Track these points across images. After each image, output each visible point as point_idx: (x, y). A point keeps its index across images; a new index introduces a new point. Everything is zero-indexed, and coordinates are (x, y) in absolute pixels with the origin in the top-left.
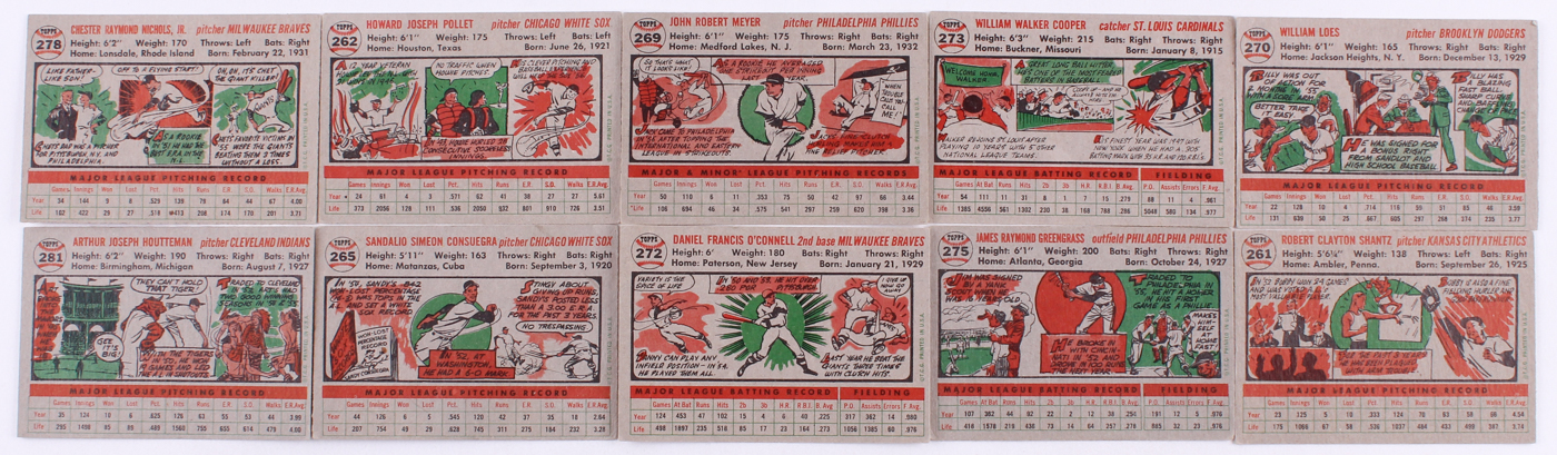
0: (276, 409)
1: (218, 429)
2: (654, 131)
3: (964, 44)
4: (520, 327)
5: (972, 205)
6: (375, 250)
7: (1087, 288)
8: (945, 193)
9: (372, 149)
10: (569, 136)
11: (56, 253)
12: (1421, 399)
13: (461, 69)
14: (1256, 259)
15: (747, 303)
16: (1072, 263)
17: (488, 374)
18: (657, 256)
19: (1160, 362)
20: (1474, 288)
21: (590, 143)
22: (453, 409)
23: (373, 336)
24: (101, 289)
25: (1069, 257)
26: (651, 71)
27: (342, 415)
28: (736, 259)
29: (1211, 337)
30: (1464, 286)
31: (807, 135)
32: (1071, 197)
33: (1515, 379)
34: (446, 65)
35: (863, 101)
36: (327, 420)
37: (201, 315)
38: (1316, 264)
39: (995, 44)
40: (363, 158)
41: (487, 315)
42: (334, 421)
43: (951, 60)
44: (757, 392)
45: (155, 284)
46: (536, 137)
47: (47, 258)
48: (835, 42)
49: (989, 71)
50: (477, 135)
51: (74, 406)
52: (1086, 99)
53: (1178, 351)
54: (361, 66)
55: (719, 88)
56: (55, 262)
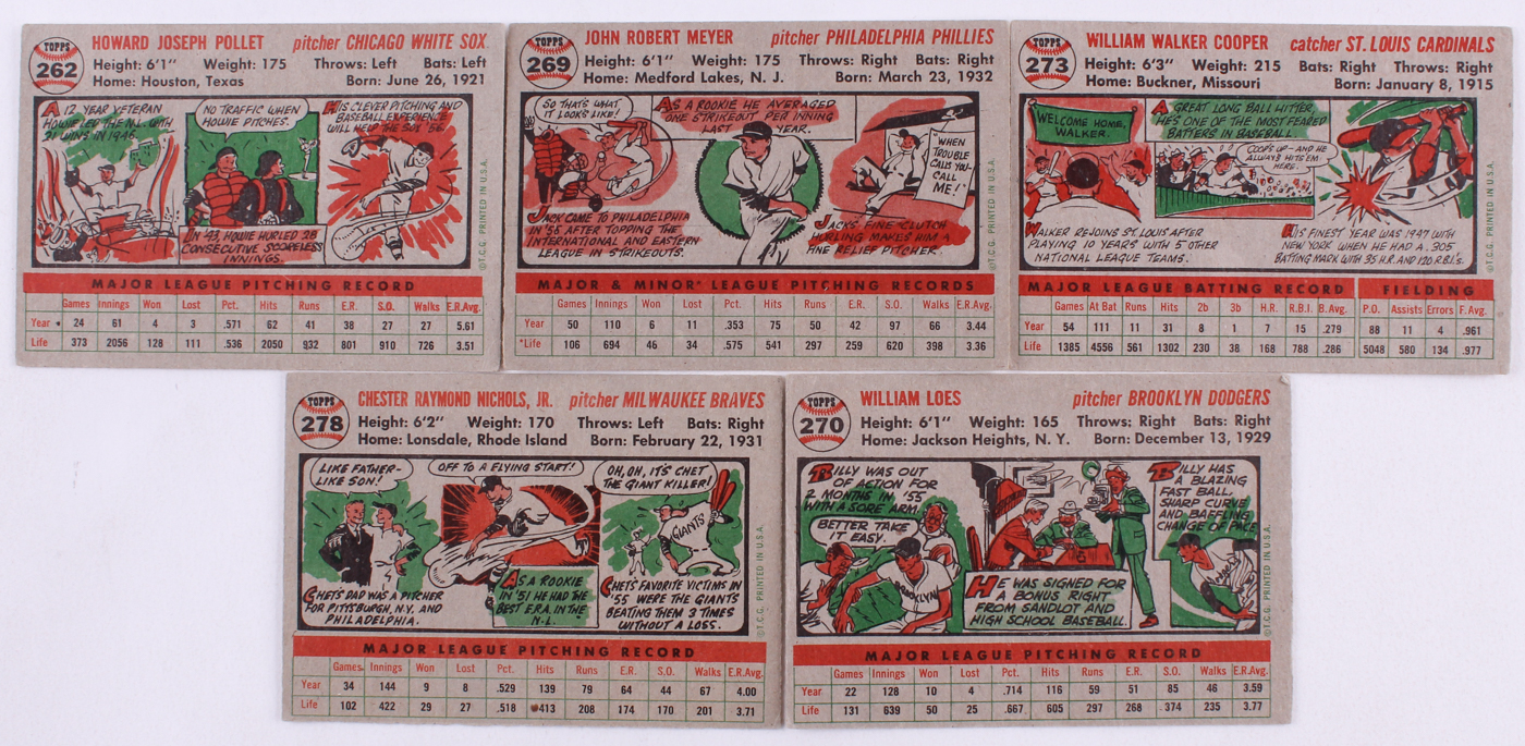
2: (558, 217)
3: (1068, 74)
5: (1083, 342)
8: (1037, 321)
9: (99, 247)
10: (417, 226)
13: (243, 116)
21: (451, 240)
26: (554, 118)
31: (809, 222)
32: (1244, 326)
34: (219, 110)
35: (902, 166)
39: (1119, 74)
40: (86, 261)
43: (1046, 102)
46: (364, 229)
48: (857, 68)
49: (1110, 119)
50: (268, 224)
52: (1269, 165)
54: (82, 111)
55: (665, 147)
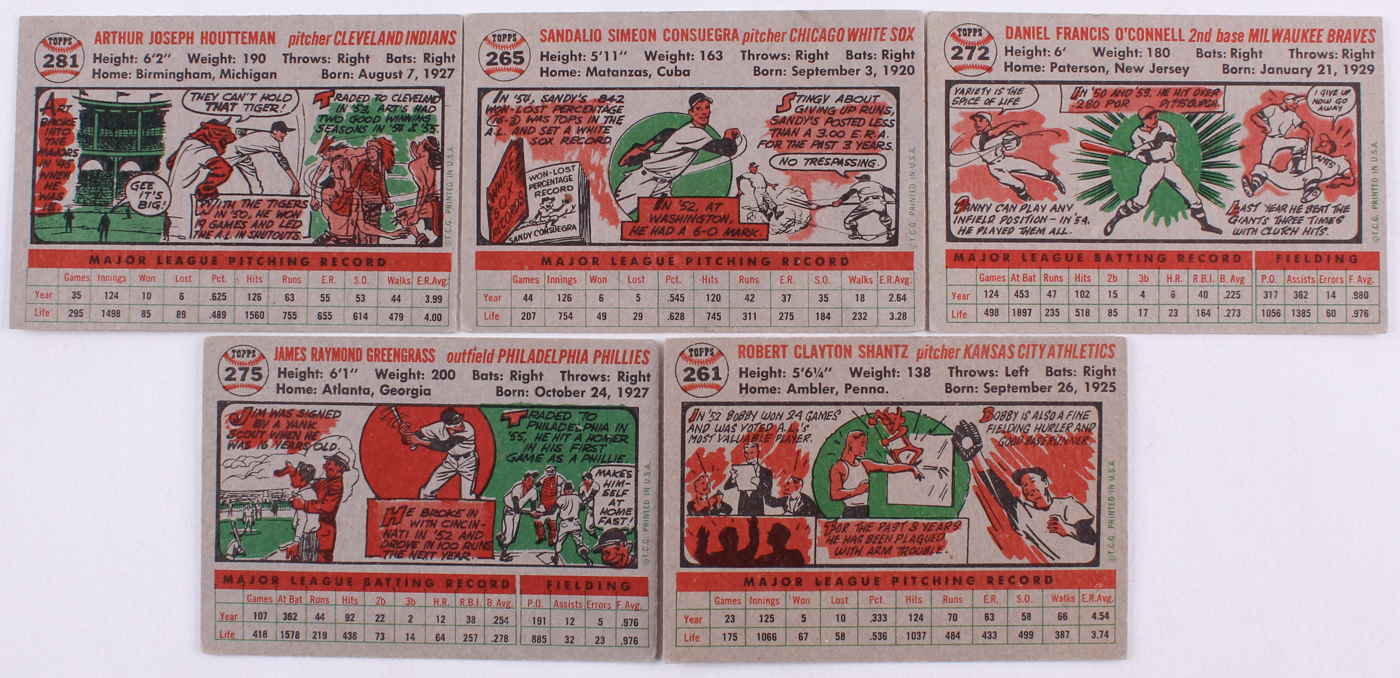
0: (404, 286)
1: (315, 317)
4: (776, 162)
6: (553, 48)
7: (437, 430)
11: (69, 54)
12: (951, 593)
14: (698, 381)
15: (1116, 127)
16: (415, 393)
17: (727, 232)
18: (982, 58)
19: (546, 543)
20: (1034, 423)
22: (675, 286)
23: (551, 177)
24: (138, 108)
25: (412, 384)
27: (505, 295)
28: (1098, 61)
29: (623, 506)
30: (1019, 421)
33: (1096, 562)
36: (482, 302)
37: (289, 146)
38: (791, 389)
41: (726, 145)
42: (494, 304)
44: (1134, 258)
45: (219, 100)
47: (54, 62)
51: (95, 282)
53: (572, 527)
56: (68, 68)
